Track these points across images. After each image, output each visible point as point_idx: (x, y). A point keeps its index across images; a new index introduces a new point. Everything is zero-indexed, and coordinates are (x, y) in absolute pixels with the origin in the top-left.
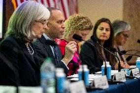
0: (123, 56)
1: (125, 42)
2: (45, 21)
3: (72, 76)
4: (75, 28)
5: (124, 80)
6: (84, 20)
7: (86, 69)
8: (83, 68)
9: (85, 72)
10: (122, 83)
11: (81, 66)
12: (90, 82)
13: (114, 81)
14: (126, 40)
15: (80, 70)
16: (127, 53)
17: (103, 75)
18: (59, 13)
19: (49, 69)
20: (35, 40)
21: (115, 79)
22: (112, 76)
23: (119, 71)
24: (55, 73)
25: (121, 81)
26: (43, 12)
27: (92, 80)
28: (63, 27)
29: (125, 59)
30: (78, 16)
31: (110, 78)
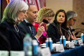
1: (74, 24)
3: (42, 45)
5: (74, 47)
7: (50, 40)
8: (49, 40)
9: (50, 42)
10: (72, 48)
11: (47, 39)
12: (53, 48)
13: (67, 47)
15: (47, 41)
16: (75, 31)
17: (61, 44)
18: (34, 7)
19: (28, 40)
20: (19, 23)
21: (68, 46)
22: (67, 45)
23: (71, 41)
24: (32, 43)
25: (72, 47)
27: (54, 47)
29: (74, 34)
30: (46, 8)
31: (65, 46)
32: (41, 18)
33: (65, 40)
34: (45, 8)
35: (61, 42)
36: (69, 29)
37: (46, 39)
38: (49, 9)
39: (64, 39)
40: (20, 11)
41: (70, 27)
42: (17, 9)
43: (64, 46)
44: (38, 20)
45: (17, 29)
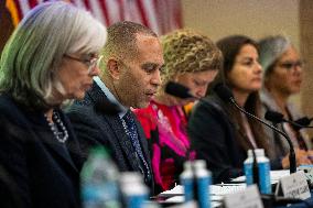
3: (168, 192)
4: (177, 69)
5: (306, 196)
7: (201, 170)
8: (194, 169)
9: (201, 179)
10: (299, 201)
11: (188, 165)
12: (216, 204)
13: (278, 198)
15: (187, 175)
17: (248, 185)
19: (102, 177)
21: (281, 193)
22: (274, 186)
23: (293, 170)
24: (119, 185)
25: (297, 197)
30: (183, 36)
31: (269, 191)
33: (267, 167)
35: (251, 177)
39: (262, 164)
40: (65, 56)
42: (51, 47)
43: (261, 194)
45: (60, 129)
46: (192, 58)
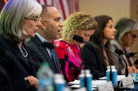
0: (131, 59)
2: (37, 17)
3: (72, 83)
4: (77, 28)
5: (132, 87)
6: (88, 19)
7: (88, 74)
8: (85, 73)
9: (88, 78)
10: (130, 89)
11: (82, 71)
12: (93, 89)
13: (120, 87)
14: (133, 41)
15: (82, 76)
16: (135, 56)
17: (108, 81)
19: (46, 75)
21: (122, 85)
22: (119, 82)
23: (127, 76)
24: (53, 79)
25: (129, 87)
26: (33, 8)
27: (95, 86)
28: (61, 25)
31: (116, 84)
32: (71, 31)
33: (116, 74)
34: (79, 13)
35: (109, 78)
36: (124, 52)
37: (79, 73)
38: (86, 16)
39: (114, 72)
40: (25, 18)
41: (124, 49)
43: (113, 85)
44: (66, 36)
46: (84, 24)
